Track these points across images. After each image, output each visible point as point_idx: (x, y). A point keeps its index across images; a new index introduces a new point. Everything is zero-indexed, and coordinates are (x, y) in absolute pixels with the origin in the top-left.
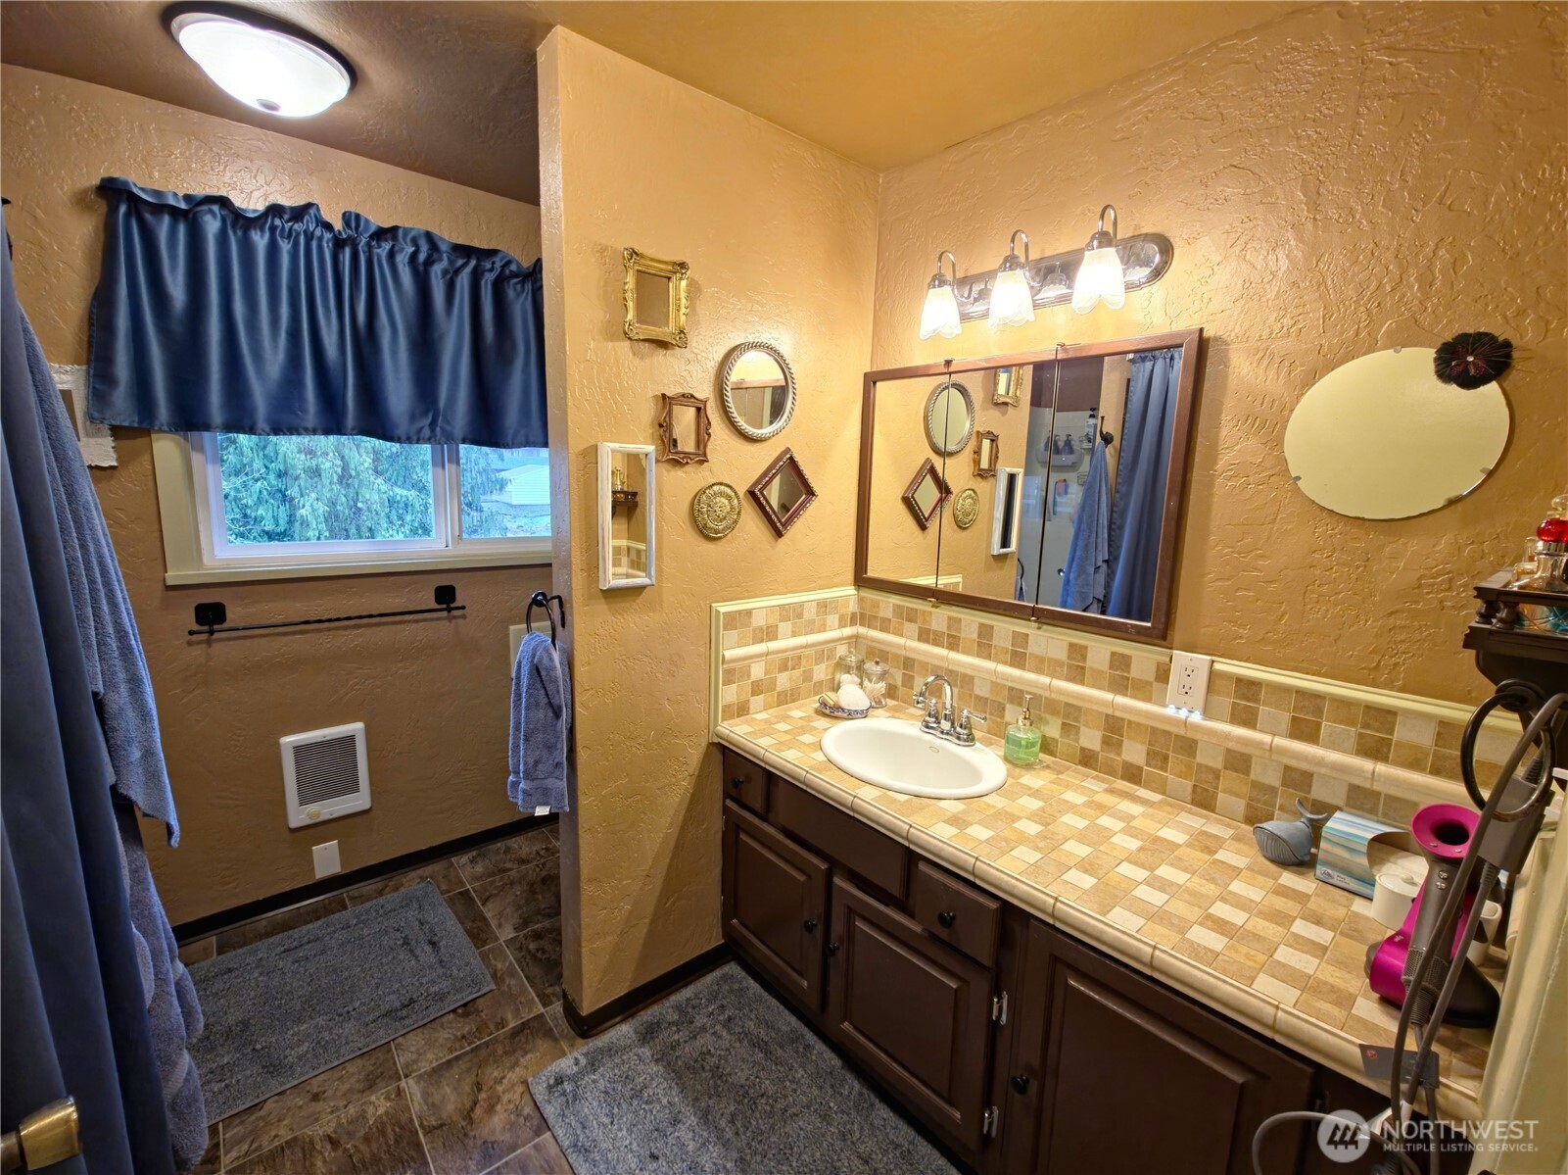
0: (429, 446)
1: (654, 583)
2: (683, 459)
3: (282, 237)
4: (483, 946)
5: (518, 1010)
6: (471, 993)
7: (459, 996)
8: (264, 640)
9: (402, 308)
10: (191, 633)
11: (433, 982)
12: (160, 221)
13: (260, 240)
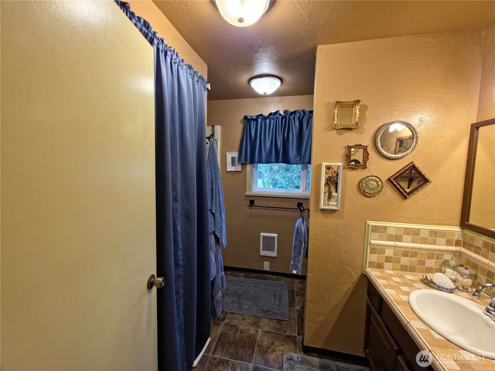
0: (301, 165)
1: (339, 209)
2: (355, 167)
3: (272, 120)
4: (291, 307)
5: (291, 331)
6: (282, 318)
7: (279, 317)
8: (260, 210)
9: (295, 130)
10: (248, 206)
11: (276, 309)
12: (252, 122)
13: (268, 121)
